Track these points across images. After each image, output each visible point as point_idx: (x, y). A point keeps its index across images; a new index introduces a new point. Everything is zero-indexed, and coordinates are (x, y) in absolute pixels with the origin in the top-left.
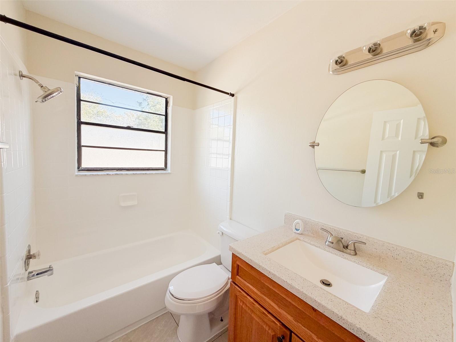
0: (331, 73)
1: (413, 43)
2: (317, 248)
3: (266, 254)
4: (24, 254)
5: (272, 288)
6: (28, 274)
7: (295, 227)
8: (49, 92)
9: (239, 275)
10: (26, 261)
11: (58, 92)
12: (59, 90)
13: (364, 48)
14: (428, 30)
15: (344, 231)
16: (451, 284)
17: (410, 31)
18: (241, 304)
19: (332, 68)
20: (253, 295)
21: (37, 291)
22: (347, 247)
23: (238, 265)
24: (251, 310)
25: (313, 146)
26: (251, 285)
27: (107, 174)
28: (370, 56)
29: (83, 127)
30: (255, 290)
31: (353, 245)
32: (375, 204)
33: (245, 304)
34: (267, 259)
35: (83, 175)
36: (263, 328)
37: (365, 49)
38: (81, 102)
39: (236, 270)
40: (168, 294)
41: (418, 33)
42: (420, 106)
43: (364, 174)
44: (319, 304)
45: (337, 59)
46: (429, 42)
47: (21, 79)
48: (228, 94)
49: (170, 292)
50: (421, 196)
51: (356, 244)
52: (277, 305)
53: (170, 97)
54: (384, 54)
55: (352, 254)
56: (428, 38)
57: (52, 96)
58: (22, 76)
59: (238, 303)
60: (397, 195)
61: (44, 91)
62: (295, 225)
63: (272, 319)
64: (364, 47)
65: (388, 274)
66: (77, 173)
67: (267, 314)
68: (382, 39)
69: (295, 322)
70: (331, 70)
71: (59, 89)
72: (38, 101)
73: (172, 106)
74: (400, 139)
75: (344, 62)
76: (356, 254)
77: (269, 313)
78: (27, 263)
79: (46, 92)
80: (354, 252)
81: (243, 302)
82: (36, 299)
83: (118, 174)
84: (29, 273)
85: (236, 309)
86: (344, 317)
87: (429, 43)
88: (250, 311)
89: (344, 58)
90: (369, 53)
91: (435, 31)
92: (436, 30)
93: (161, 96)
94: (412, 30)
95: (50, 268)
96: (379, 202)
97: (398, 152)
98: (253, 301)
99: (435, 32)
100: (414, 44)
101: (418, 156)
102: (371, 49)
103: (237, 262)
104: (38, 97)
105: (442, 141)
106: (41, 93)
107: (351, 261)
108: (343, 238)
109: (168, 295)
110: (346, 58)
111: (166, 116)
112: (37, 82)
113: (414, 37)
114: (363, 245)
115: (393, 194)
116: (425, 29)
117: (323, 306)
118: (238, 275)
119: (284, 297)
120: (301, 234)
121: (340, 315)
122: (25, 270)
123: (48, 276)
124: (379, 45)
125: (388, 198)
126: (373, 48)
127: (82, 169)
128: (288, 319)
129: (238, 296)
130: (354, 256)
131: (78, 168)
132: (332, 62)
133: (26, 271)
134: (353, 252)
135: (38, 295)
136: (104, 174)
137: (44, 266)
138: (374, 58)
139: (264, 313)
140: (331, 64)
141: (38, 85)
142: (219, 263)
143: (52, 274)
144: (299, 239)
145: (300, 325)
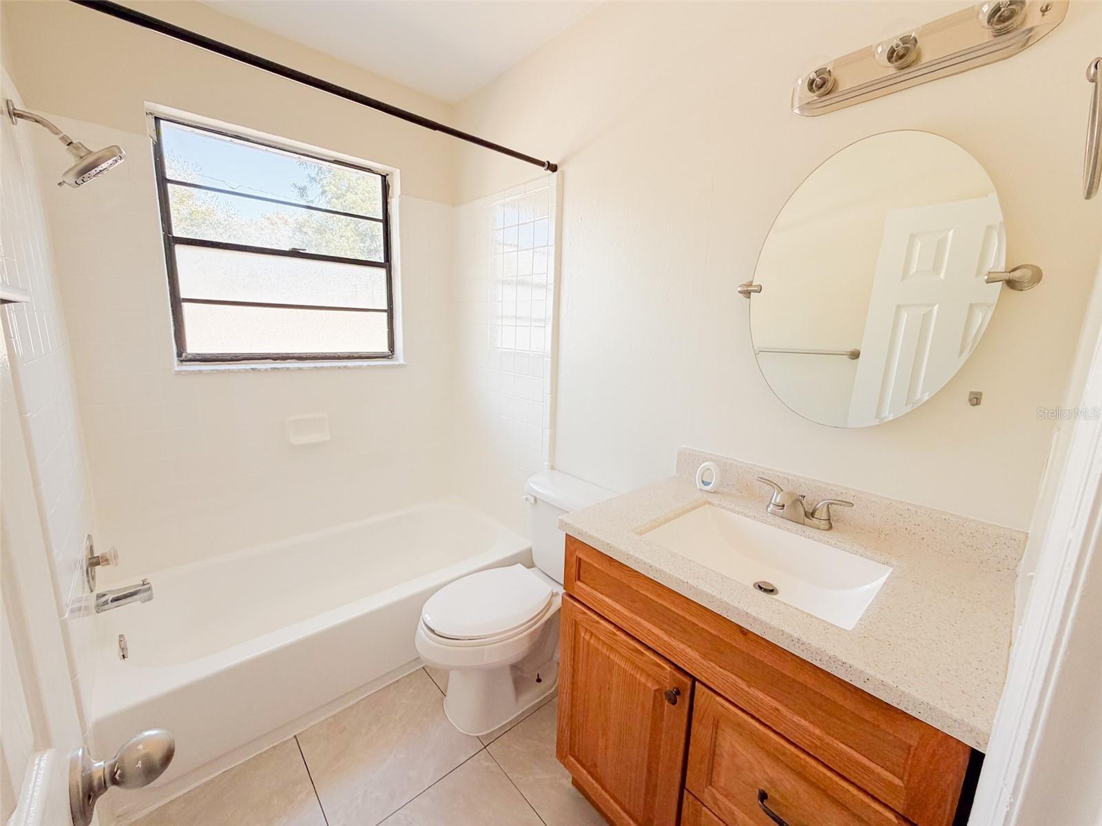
0: (797, 111)
1: (993, 39)
2: (748, 519)
3: (641, 534)
4: (82, 556)
5: (656, 599)
6: (97, 600)
7: (702, 478)
8: (90, 159)
9: (581, 579)
10: (89, 569)
11: (114, 159)
12: (113, 152)
13: (879, 50)
14: (1029, 7)
15: (807, 482)
16: (1017, 576)
17: (987, 8)
18: (587, 637)
19: (800, 98)
21: (121, 636)
22: (813, 514)
23: (580, 559)
24: (608, 648)
25: (747, 294)
26: (608, 596)
27: (252, 369)
28: (891, 70)
29: (179, 250)
30: (618, 607)
31: (825, 509)
32: (878, 420)
33: (596, 636)
34: (644, 542)
35: (194, 372)
36: (634, 679)
37: (881, 52)
38: (169, 185)
39: (574, 570)
40: (422, 629)
41: (1006, 14)
42: (994, 196)
43: (856, 360)
44: (755, 619)
45: (813, 76)
46: (1029, 36)
47: (13, 123)
48: (541, 164)
49: (426, 625)
50: (977, 399)
51: (832, 508)
52: (666, 631)
53: (392, 173)
54: (924, 66)
55: (822, 527)
56: (1028, 26)
57: (99, 168)
58: (15, 114)
59: (580, 635)
60: (926, 398)
61: (76, 155)
62: (701, 475)
63: (655, 659)
64: (878, 46)
65: (895, 563)
66: (177, 367)
67: (644, 652)
68: (922, 26)
69: (703, 661)
70: (796, 104)
71: (115, 149)
72: (64, 182)
73: (400, 196)
74: (942, 276)
75: (829, 84)
76: (831, 527)
77: (649, 648)
78: (90, 576)
79: (81, 157)
80: (827, 524)
81: (592, 634)
82: (121, 652)
83: (278, 369)
84: (97, 597)
85: (574, 649)
86: (804, 639)
87: (1028, 38)
88: (606, 649)
89: (830, 75)
90: (889, 61)
91: (1044, 8)
92: (1047, 7)
93: (370, 170)
94: (993, 6)
95: (144, 585)
96: (887, 414)
97: (936, 307)
98: (613, 630)
99: (1045, 10)
100: (993, 42)
101: (979, 315)
102: (895, 51)
103: (577, 553)
104: (64, 172)
105: (1032, 276)
106: (70, 161)
107: (820, 541)
108: (804, 497)
109: (422, 632)
110: (835, 74)
111: (386, 221)
112: (55, 131)
113: (996, 24)
114: (847, 509)
115: (918, 397)
116: (1022, 2)
117: (762, 622)
118: (579, 579)
119: (680, 613)
120: (714, 492)
121: (796, 635)
122: (89, 591)
123: (143, 602)
124: (913, 42)
125: (906, 405)
126: (900, 51)
127: (188, 358)
128: (690, 656)
129: (580, 621)
130: (827, 532)
131: (179, 355)
132: (801, 83)
133: (92, 591)
134: (824, 524)
135: (125, 642)
136: (244, 369)
137: (129, 582)
138: (901, 74)
139: (637, 651)
140: (798, 88)
141: (60, 139)
142: (530, 565)
143: (150, 598)
144: (709, 503)
145: (714, 665)
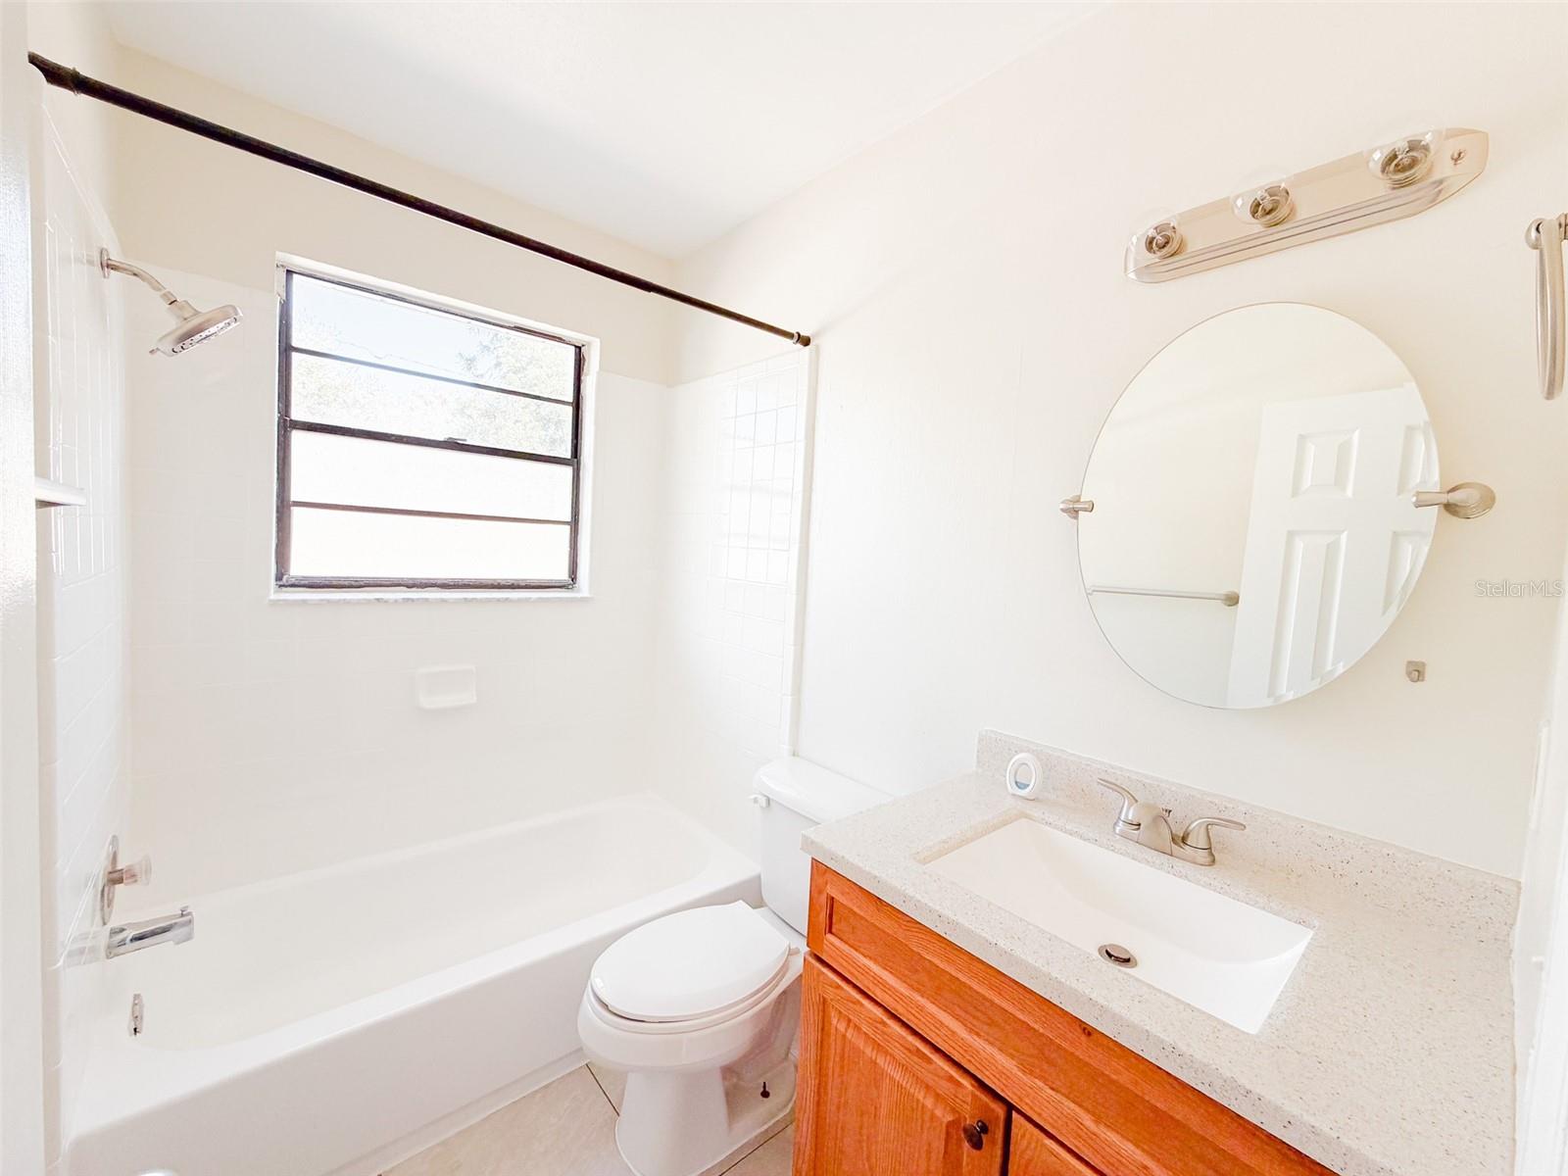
0: (1132, 276)
1: (1391, 192)
2: (1086, 843)
3: (924, 862)
4: (99, 868)
6: (111, 937)
7: (1016, 778)
8: (195, 322)
9: (834, 930)
10: (106, 889)
11: (227, 321)
12: (228, 314)
13: (1239, 202)
14: (1435, 154)
15: (1174, 789)
16: (1511, 951)
17: (1379, 155)
18: (842, 1027)
19: (1136, 261)
20: (879, 996)
21: (137, 997)
22: (1184, 840)
23: (833, 898)
24: (874, 1048)
25: (1074, 513)
26: (875, 961)
27: (377, 599)
28: (1256, 226)
29: (297, 436)
30: (890, 979)
31: (1203, 830)
32: (1272, 699)
33: (856, 1026)
34: (930, 875)
35: (296, 602)
36: (915, 1102)
37: (1243, 206)
38: (294, 355)
39: (823, 917)
40: (589, 1000)
41: (1406, 161)
42: (1411, 387)
43: (1234, 608)
44: (1104, 1010)
45: (1151, 233)
46: (1438, 189)
47: (105, 277)
48: (789, 335)
49: (593, 990)
50: (1418, 671)
51: (1213, 830)
52: (963, 1023)
53: (589, 343)
54: (1300, 223)
55: (1199, 860)
56: (1436, 176)
57: (206, 333)
58: (108, 266)
59: (831, 1023)
60: (1341, 669)
61: (178, 317)
62: (1013, 773)
63: (946, 1072)
64: (1237, 197)
65: (1316, 923)
66: (274, 594)
67: (931, 1056)
68: (1294, 176)
69: (1023, 1076)
70: (1131, 267)
71: (231, 311)
72: (157, 349)
73: (598, 373)
75: (1175, 242)
76: (1213, 862)
77: (937, 1050)
78: (105, 899)
79: (185, 319)
80: (1207, 855)
81: (849, 1022)
82: (133, 1023)
83: (413, 600)
84: (111, 933)
85: (822, 1045)
86: (1182, 1047)
87: (1438, 193)
88: (870, 1049)
89: (1175, 232)
90: (1254, 217)
91: (1456, 156)
92: (1459, 155)
93: (560, 340)
94: (1387, 151)
95: (182, 915)
96: (1284, 692)
97: (1345, 535)
98: (881, 1016)
99: (1456, 158)
100: (1392, 196)
101: (1407, 549)
102: (1260, 204)
103: (828, 888)
104: (160, 336)
105: (1481, 499)
106: (171, 324)
107: (1198, 882)
108: (1170, 811)
109: (589, 1004)
110: (1181, 230)
111: (577, 405)
112: (156, 286)
113: (1393, 174)
114: (1236, 833)
115: (1329, 668)
116: (1426, 148)
117: (1115, 1015)
118: (830, 932)
120: (1034, 800)
121: (1169, 1041)
122: (101, 923)
123: (178, 943)
124: (1283, 194)
125: (1313, 679)
126: (1267, 203)
127: (290, 583)
128: (999, 1067)
129: (831, 1000)
130: (1208, 868)
131: (279, 578)
132: (1137, 242)
133: (104, 924)
134: (1202, 856)
135: (141, 1011)
136: (365, 600)
137: (166, 910)
138: (1268, 232)
139: (919, 1051)
140: (1133, 249)
141: (161, 296)
142: (758, 903)
143: (189, 937)
144: (1027, 816)
145: (1039, 1083)
